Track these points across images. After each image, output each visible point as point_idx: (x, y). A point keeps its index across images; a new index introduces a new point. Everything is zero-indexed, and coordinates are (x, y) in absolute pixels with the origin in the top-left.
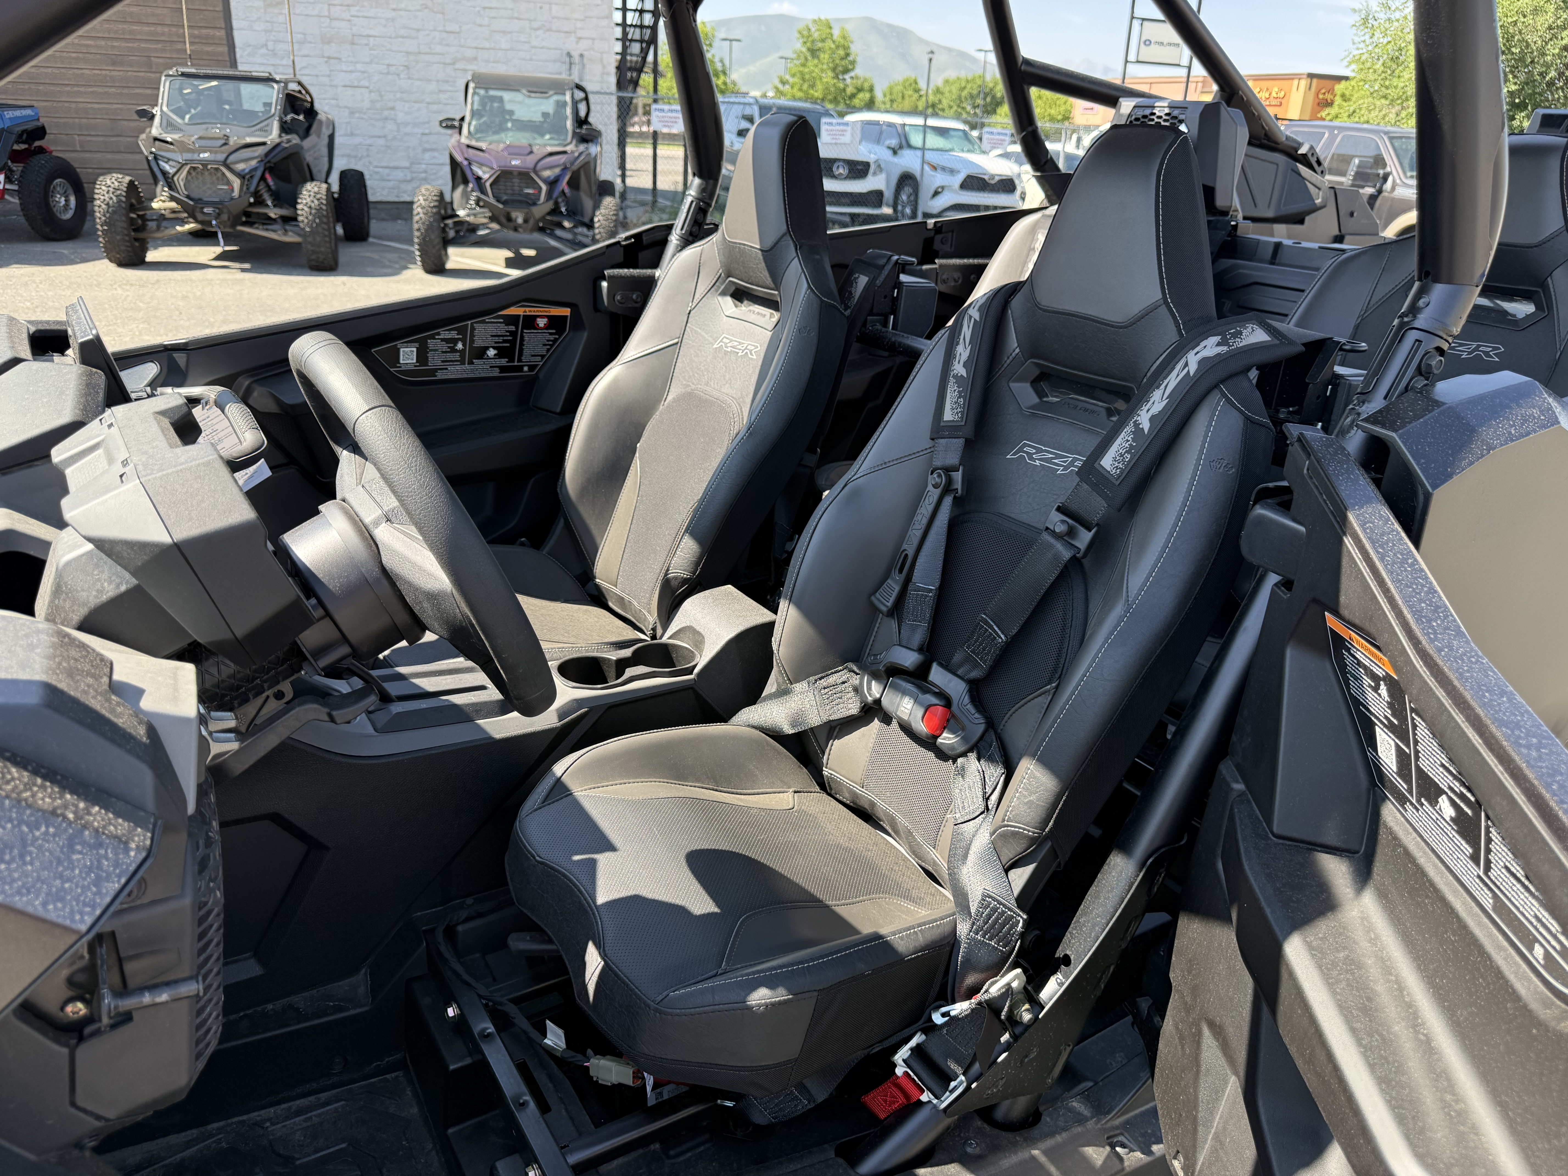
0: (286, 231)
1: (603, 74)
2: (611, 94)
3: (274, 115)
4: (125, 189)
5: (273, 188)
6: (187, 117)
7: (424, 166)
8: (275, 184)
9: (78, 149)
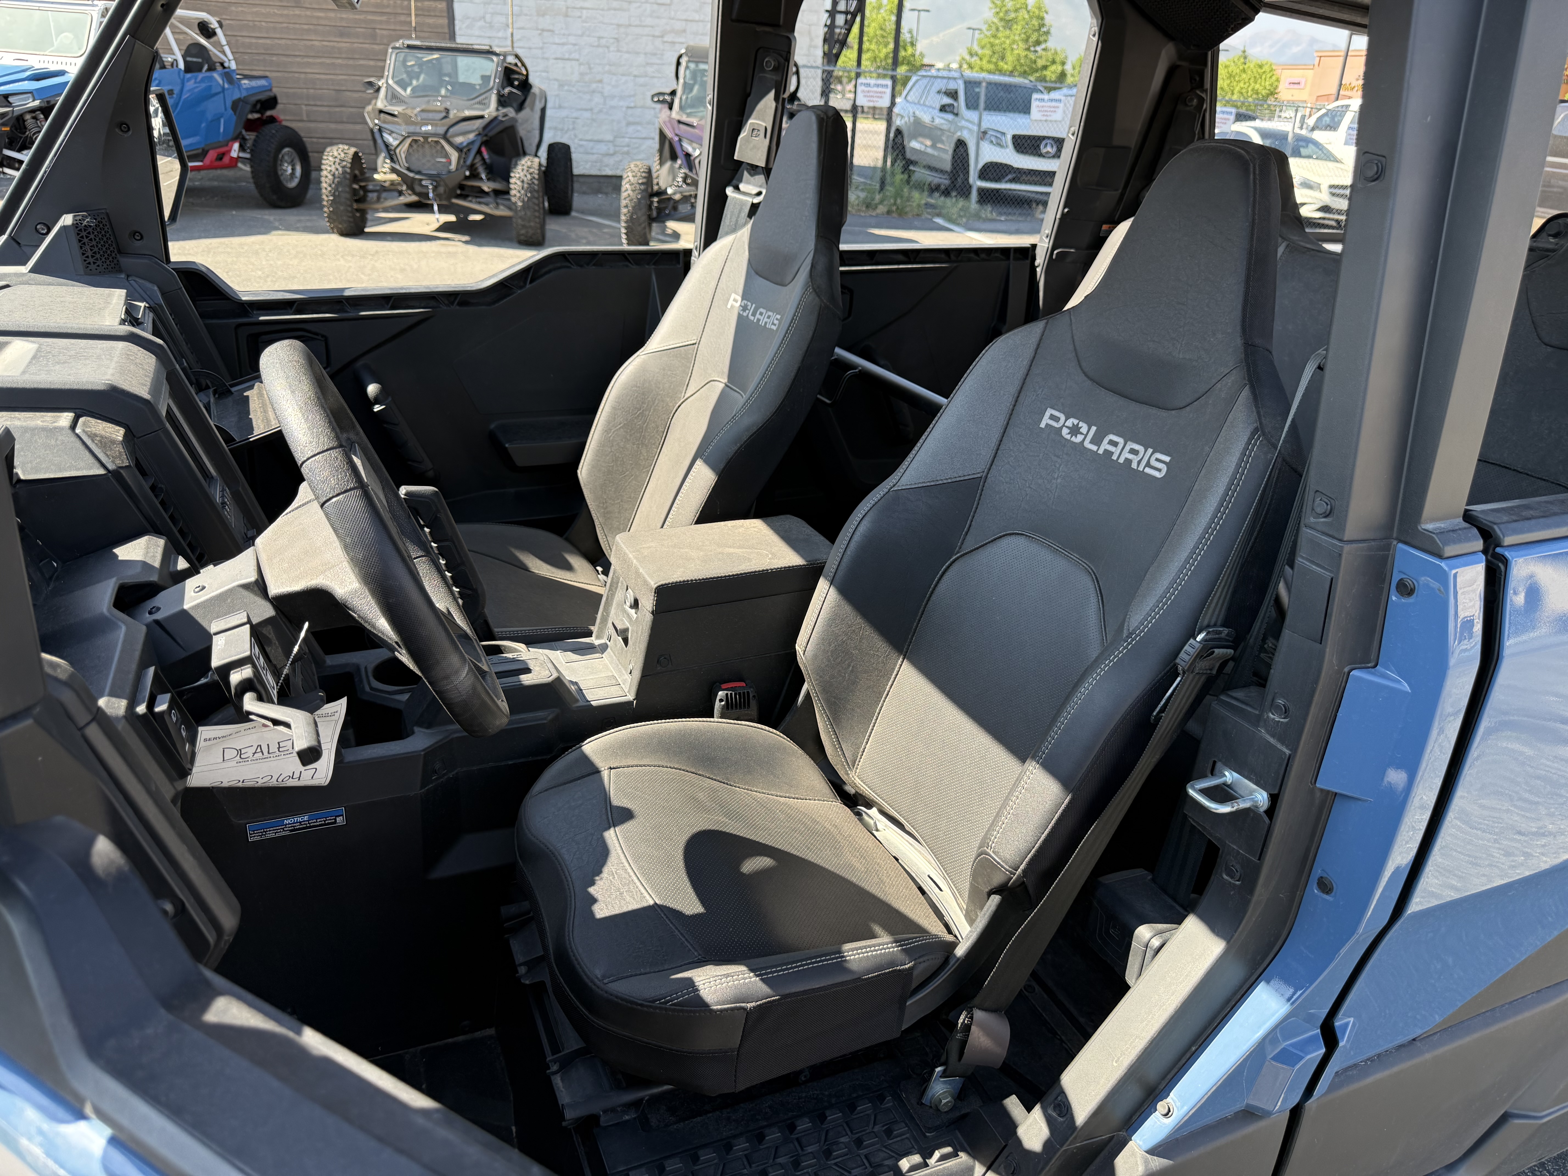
0: (497, 204)
1: (810, 46)
2: (817, 67)
3: (492, 89)
4: (350, 161)
5: (488, 161)
6: (409, 90)
7: (627, 140)
8: (490, 158)
9: (305, 118)
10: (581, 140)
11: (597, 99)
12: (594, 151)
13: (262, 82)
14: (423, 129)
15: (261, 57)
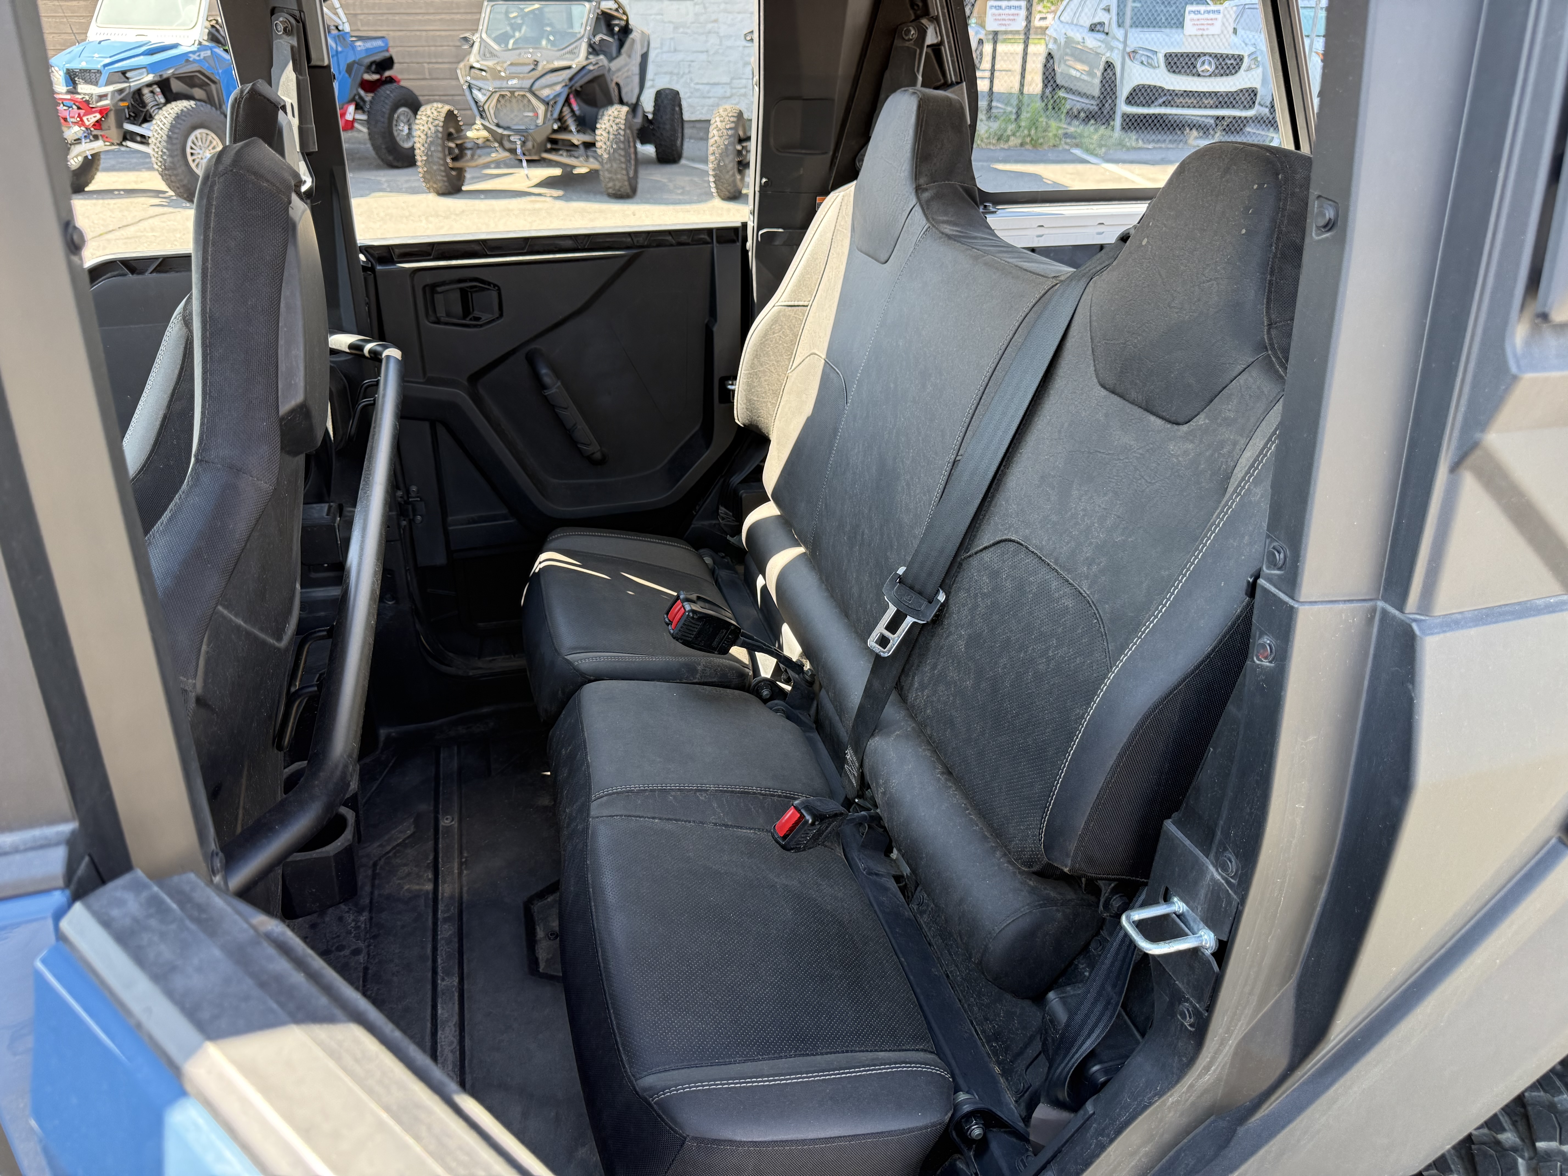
0: (587, 156)
3: (583, 36)
4: (443, 119)
5: (577, 113)
6: (511, 42)
8: (580, 109)
10: (697, 84)
11: (713, 40)
12: (711, 95)
13: (379, 43)
14: (510, 83)
15: (385, 17)
